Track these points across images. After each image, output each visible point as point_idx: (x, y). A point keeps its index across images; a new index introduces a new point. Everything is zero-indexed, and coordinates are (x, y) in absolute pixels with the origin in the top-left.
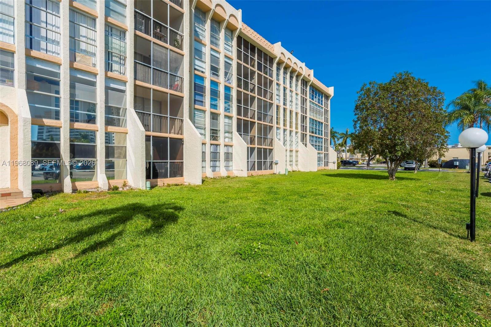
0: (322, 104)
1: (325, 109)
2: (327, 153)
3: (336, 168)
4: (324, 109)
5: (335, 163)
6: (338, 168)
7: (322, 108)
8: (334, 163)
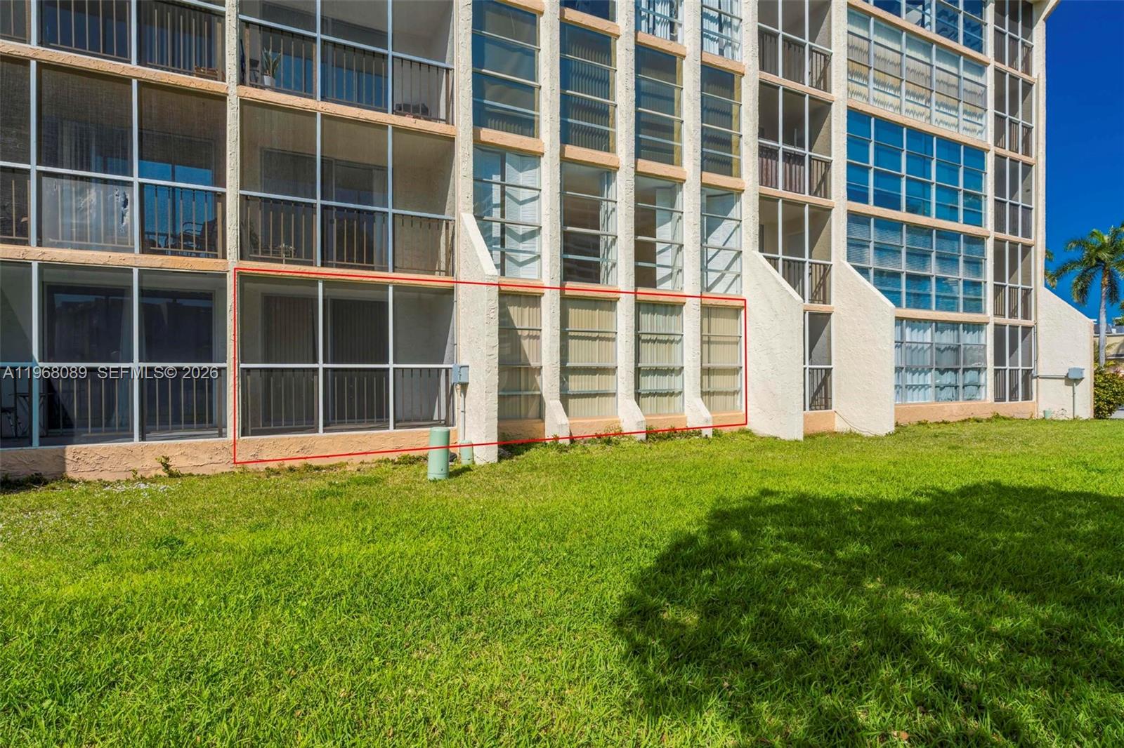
0: (978, 46)
1: (999, 74)
2: (1020, 321)
3: (1085, 410)
4: (990, 72)
5: (1077, 381)
6: (1099, 413)
7: (980, 67)
8: (1072, 380)
